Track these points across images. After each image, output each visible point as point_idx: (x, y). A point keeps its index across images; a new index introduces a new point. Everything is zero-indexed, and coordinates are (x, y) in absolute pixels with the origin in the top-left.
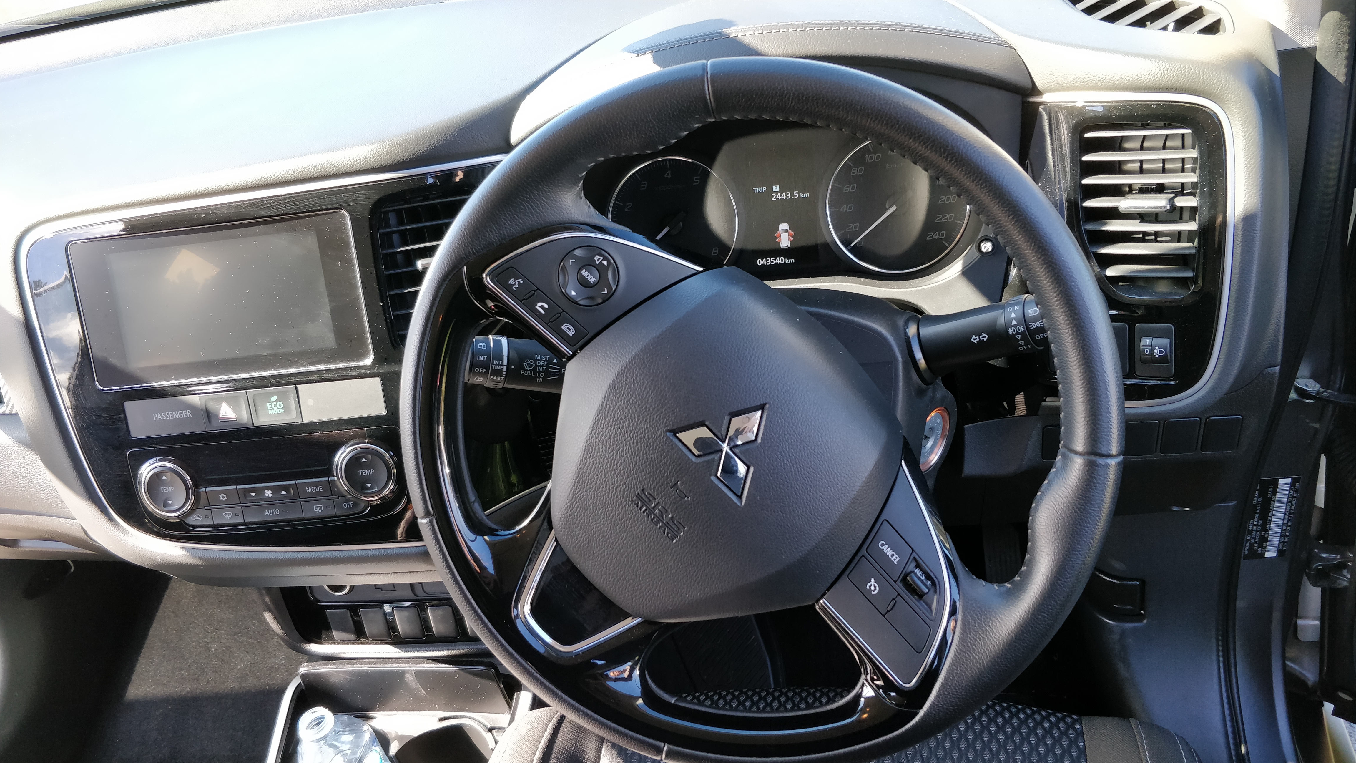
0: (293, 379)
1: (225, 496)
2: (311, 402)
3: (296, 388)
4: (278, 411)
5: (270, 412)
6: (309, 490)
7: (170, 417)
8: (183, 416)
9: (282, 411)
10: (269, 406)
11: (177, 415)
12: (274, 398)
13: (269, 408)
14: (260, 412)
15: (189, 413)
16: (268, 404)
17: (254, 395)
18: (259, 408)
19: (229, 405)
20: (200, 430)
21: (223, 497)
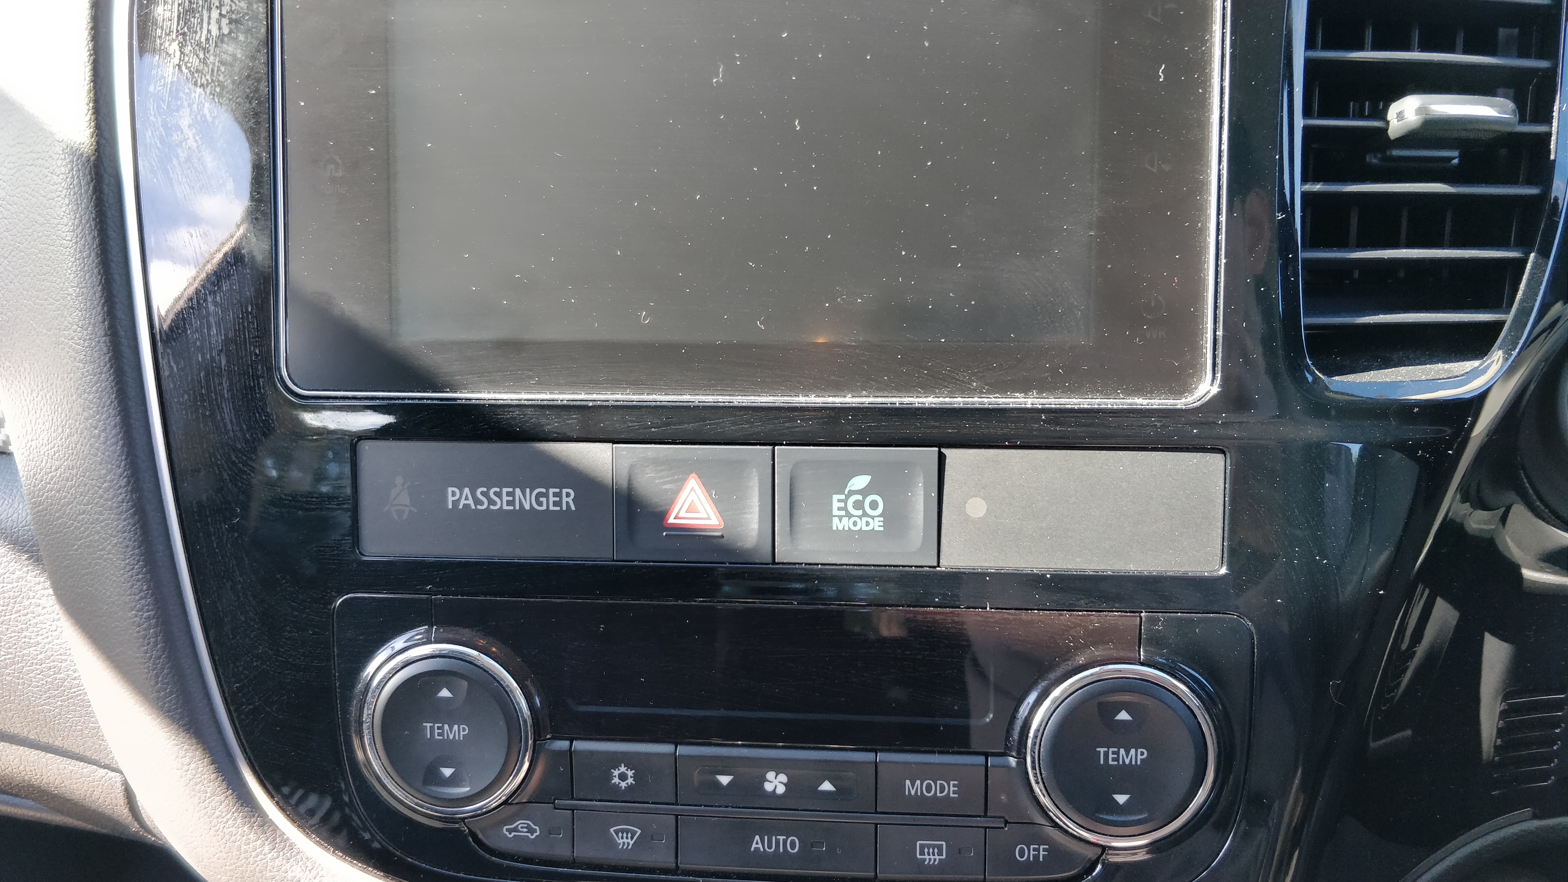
0: (932, 428)
1: (630, 773)
2: (977, 508)
3: (942, 458)
4: (861, 525)
5: (836, 524)
6: (913, 788)
7: (502, 504)
8: (549, 504)
9: (877, 525)
10: (836, 505)
11: (527, 500)
12: (860, 482)
13: (835, 512)
14: (805, 521)
15: (568, 497)
16: (836, 497)
17: (797, 465)
18: (803, 505)
19: (707, 486)
20: (594, 555)
21: (623, 777)
